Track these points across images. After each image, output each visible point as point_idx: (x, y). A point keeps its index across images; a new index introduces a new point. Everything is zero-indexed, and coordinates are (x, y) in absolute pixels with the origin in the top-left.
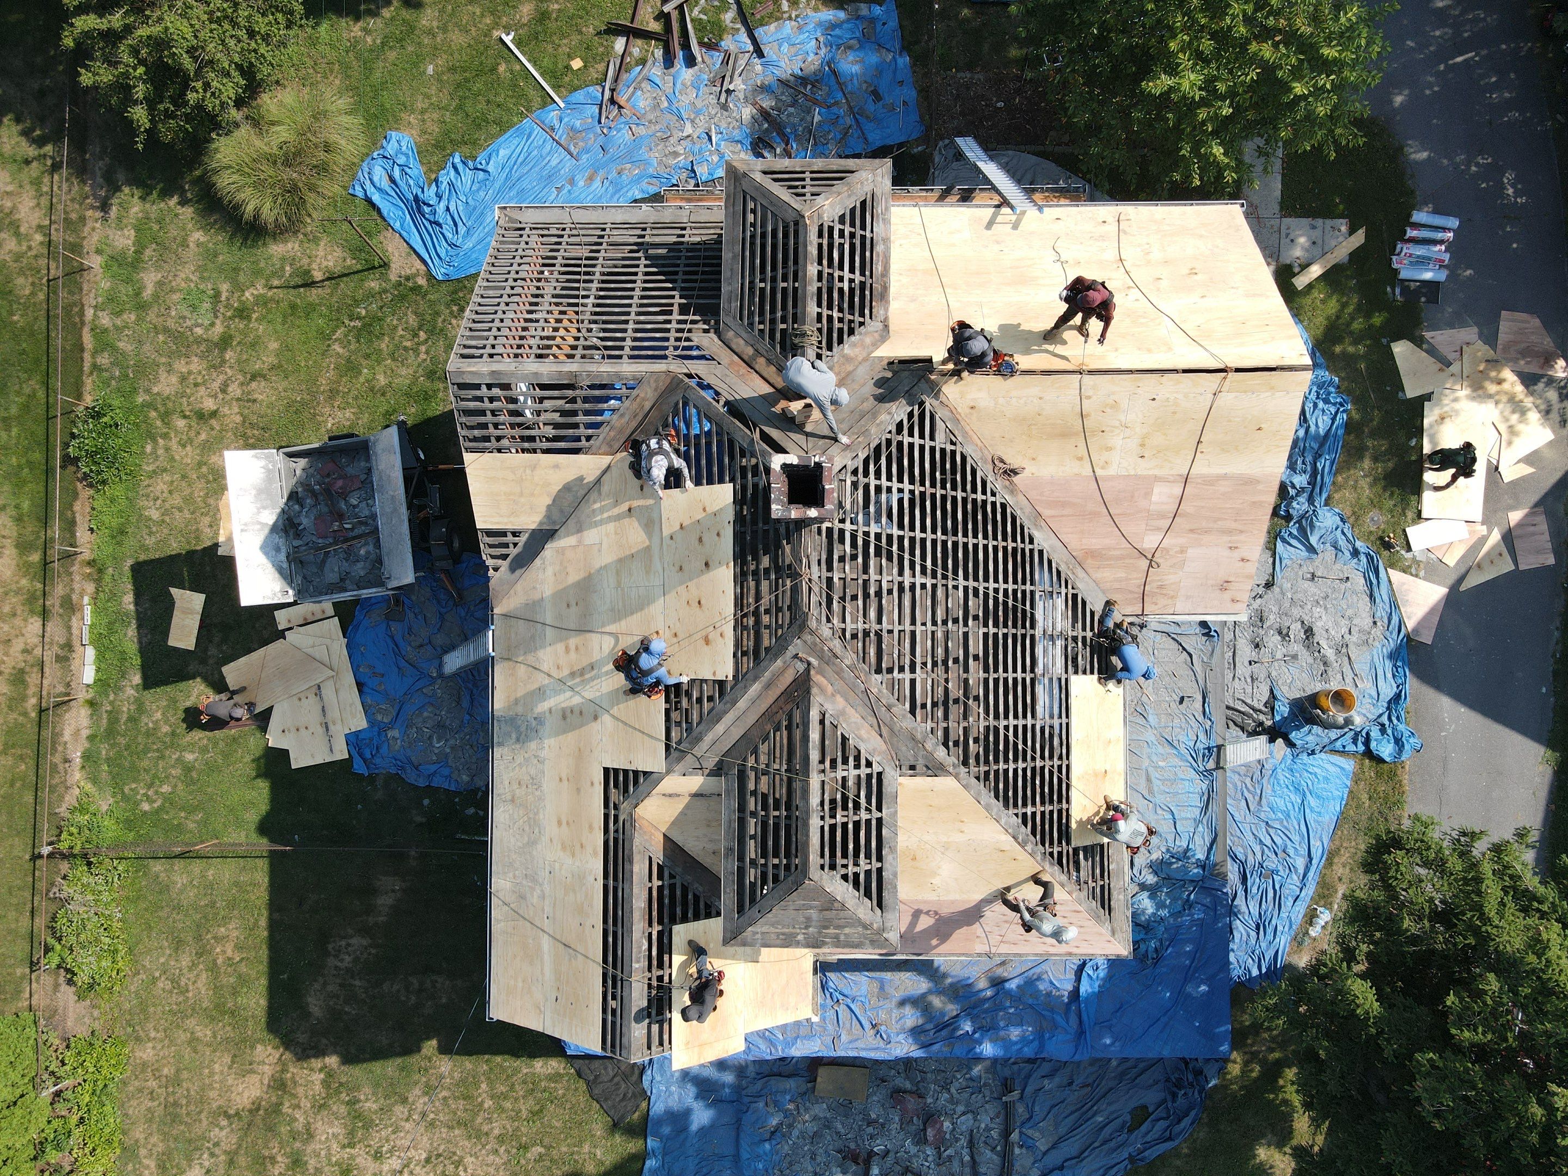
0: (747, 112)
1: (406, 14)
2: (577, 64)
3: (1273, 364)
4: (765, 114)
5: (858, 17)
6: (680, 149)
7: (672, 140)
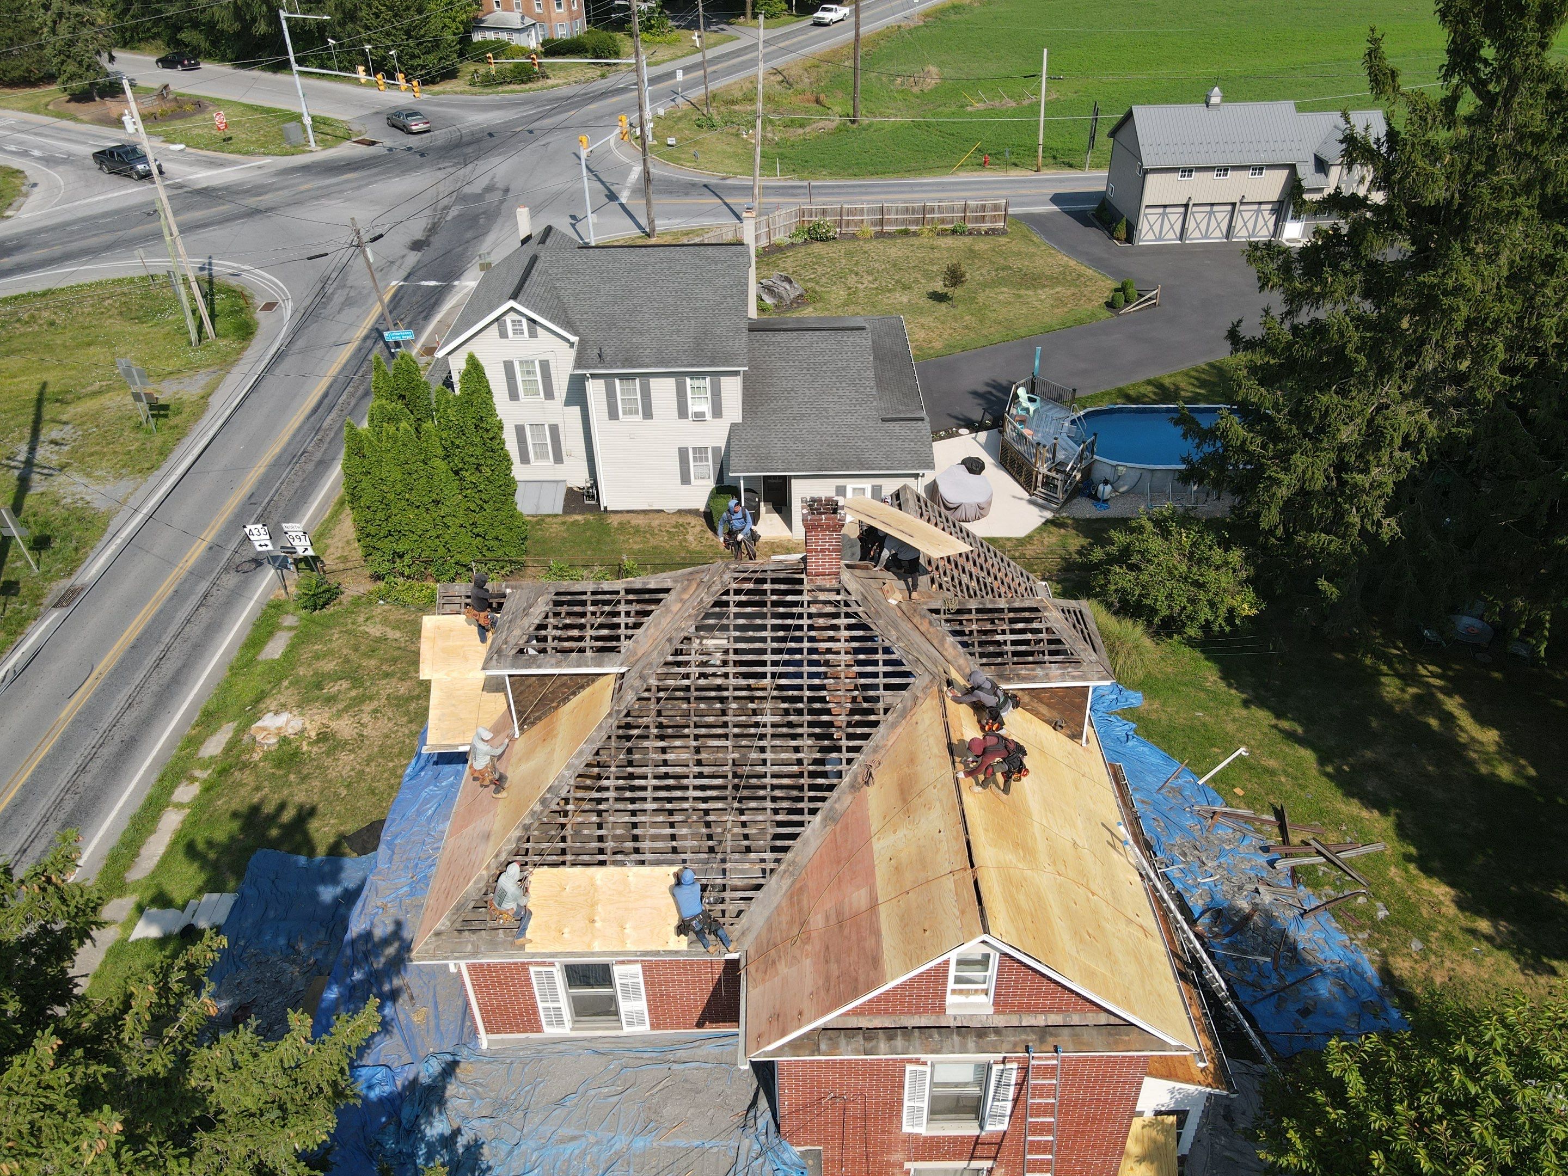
0: (1244, 904)
1: (1237, 702)
2: (1238, 791)
3: (985, 904)
4: (1247, 918)
5: (1381, 998)
6: (1190, 858)
7: (1196, 852)
